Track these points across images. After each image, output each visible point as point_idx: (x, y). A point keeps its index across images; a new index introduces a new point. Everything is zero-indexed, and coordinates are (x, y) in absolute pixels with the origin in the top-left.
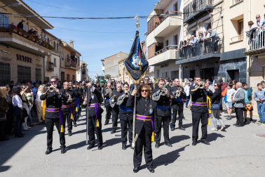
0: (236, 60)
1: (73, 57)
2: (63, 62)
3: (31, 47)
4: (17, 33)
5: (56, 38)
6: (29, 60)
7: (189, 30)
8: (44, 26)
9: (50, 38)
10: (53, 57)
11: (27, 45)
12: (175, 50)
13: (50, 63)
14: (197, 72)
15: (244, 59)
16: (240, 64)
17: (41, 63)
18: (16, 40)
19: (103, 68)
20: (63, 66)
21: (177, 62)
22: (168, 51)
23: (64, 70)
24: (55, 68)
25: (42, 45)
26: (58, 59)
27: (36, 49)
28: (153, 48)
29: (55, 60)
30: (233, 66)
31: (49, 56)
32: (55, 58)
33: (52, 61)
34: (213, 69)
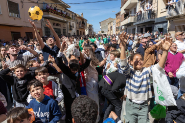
0: (163, 23)
1: (83, 22)
2: (78, 25)
3: (59, 18)
4: (52, 12)
5: (73, 13)
6: (59, 25)
7: (141, 4)
8: (65, 6)
9: (70, 13)
10: (72, 23)
11: (57, 18)
12: (133, 17)
13: (70, 26)
14: (144, 30)
15: (166, 22)
16: (165, 24)
17: (66, 26)
18: (51, 15)
19: (101, 27)
20: (78, 27)
21: (134, 24)
22: (130, 18)
23: (78, 29)
24: (73, 29)
25: (65, 17)
26: (75, 23)
27: (62, 19)
28: (123, 16)
29: (73, 24)
30: (161, 26)
31: (70, 23)
32: (73, 23)
33: (72, 25)
34: (151, 27)
